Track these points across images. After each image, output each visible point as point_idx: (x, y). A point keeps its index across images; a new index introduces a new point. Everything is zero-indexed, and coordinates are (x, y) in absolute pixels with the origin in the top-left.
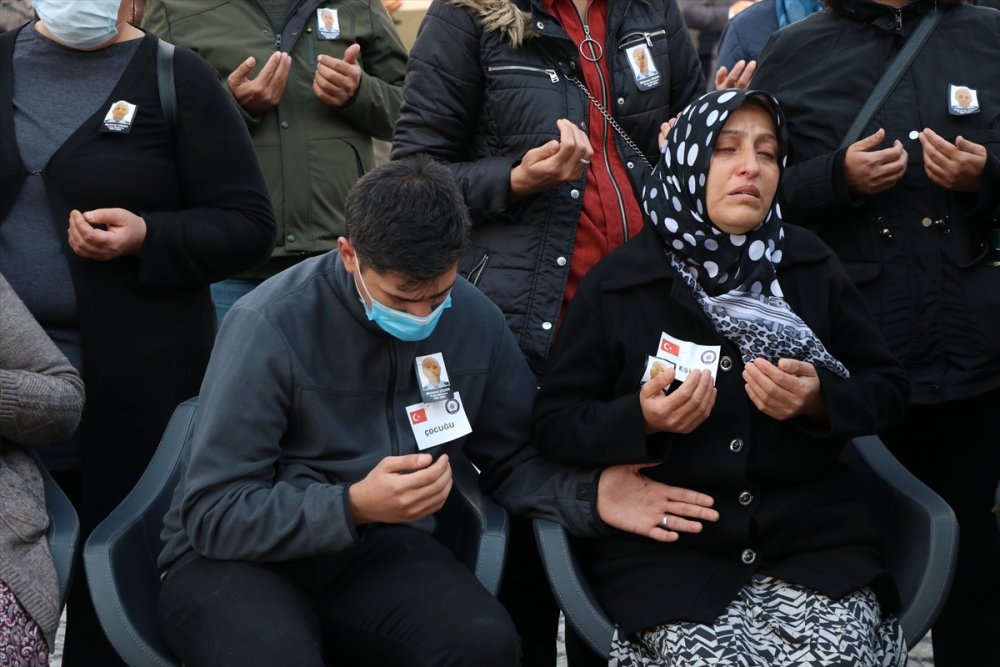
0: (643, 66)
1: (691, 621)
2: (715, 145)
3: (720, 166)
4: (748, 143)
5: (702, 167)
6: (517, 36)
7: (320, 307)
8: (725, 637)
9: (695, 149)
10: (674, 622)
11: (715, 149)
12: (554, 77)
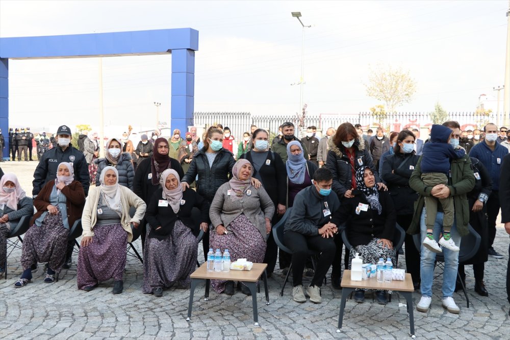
0: (360, 162)
1: (363, 244)
2: (363, 176)
3: (366, 179)
4: (369, 174)
5: (363, 180)
6: (341, 157)
7: (310, 195)
8: (368, 248)
9: (361, 178)
10: (360, 245)
11: (364, 177)
12: (347, 163)
